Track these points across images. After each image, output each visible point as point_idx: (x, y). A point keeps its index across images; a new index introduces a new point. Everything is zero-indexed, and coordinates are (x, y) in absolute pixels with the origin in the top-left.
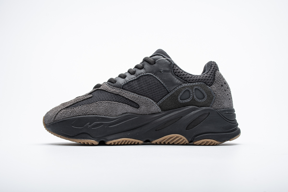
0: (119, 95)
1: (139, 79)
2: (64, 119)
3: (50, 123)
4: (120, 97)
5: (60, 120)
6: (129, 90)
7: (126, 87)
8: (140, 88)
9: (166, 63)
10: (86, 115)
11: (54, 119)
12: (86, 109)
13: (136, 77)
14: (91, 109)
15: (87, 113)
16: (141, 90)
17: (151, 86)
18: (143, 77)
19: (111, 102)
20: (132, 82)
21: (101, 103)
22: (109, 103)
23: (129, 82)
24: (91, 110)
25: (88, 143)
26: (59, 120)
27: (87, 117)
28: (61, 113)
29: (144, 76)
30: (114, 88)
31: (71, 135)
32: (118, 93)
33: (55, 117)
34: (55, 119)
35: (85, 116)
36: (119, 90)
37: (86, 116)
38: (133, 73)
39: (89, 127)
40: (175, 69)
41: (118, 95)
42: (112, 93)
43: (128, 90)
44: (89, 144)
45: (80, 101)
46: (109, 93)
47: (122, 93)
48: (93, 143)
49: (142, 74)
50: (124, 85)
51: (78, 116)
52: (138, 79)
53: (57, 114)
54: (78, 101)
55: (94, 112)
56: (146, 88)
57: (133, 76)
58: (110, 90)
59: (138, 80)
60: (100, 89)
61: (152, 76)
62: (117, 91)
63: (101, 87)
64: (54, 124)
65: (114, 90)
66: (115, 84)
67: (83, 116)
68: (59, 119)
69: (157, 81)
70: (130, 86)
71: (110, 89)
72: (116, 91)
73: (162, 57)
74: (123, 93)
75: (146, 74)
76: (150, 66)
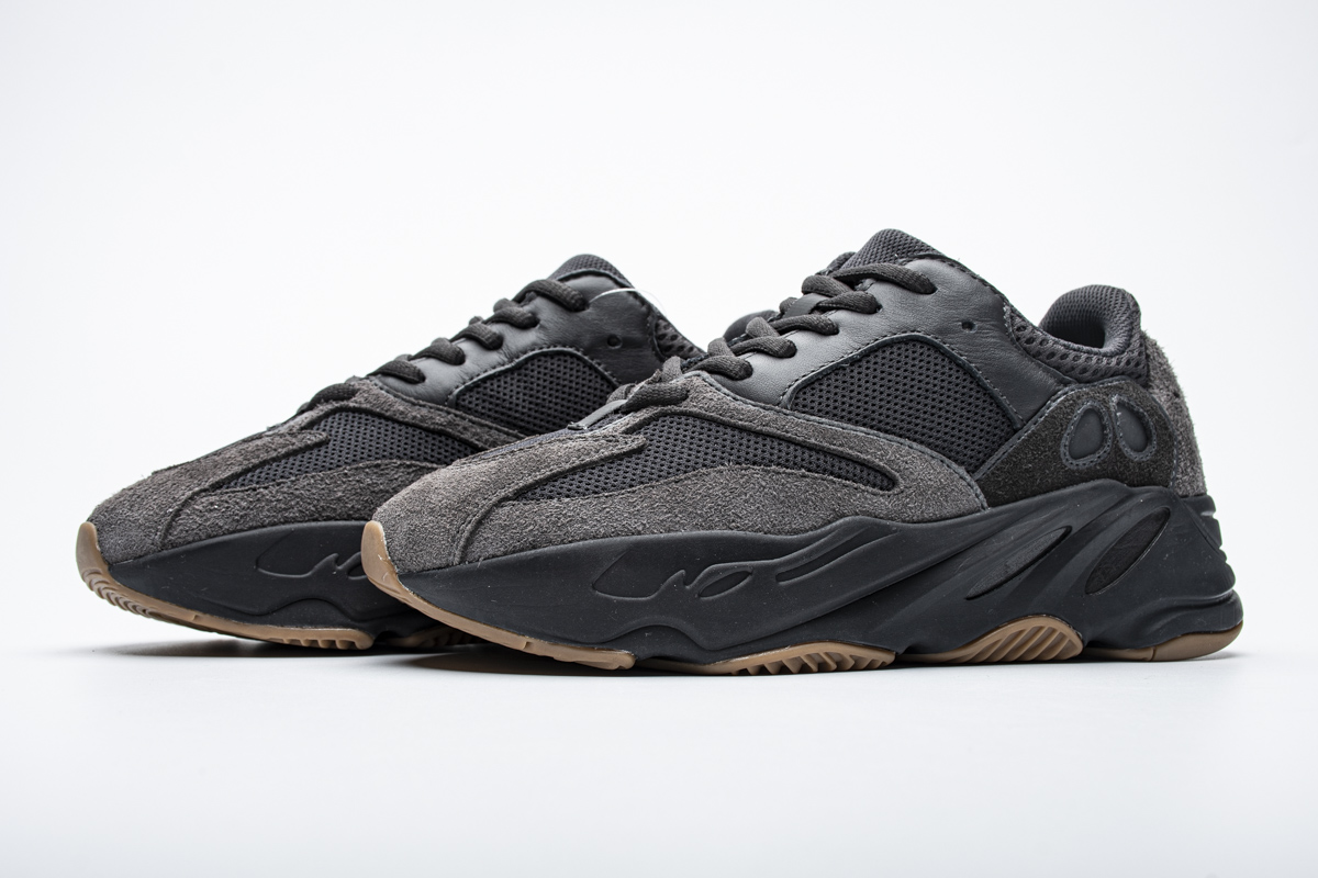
0: (448, 436)
1: (526, 369)
2: (215, 536)
3: (140, 557)
4: (449, 442)
5: (194, 541)
6: (489, 416)
7: (471, 400)
8: (532, 406)
9: (631, 307)
10: (316, 520)
11: (165, 537)
12: (314, 491)
13: (511, 361)
14: (340, 494)
15: (324, 509)
16: (537, 415)
17: (577, 400)
18: (540, 363)
19: (418, 463)
20: (495, 381)
21: (378, 466)
22: (409, 466)
23: (484, 380)
24: (339, 499)
25: (334, 642)
26: (189, 543)
27: (326, 527)
28: (194, 509)
29: (543, 358)
30: (424, 406)
31: (251, 610)
32: (441, 425)
33: (170, 526)
34: (170, 537)
35: (313, 524)
36: (444, 414)
37: (319, 524)
38: (493, 342)
39: (339, 572)
40: (664, 335)
41: (440, 433)
42: (415, 426)
43: (483, 414)
44: (339, 646)
45: (274, 460)
46: (400, 423)
47: (460, 428)
48: (353, 643)
49: (537, 351)
50: (462, 393)
51: (283, 523)
52: (518, 367)
53: (177, 513)
54: (264, 456)
55: (353, 507)
56: (559, 407)
57: (495, 357)
58: (402, 413)
59: (519, 375)
60: (352, 405)
61: (579, 358)
62: (438, 419)
63: (358, 398)
64: (164, 559)
65: (424, 411)
66: (419, 388)
67: (305, 525)
68: (190, 539)
69: (599, 380)
70: (491, 396)
71: (401, 408)
72: (432, 418)
73: (610, 283)
74: (465, 428)
75: (552, 349)
76: (565, 316)
